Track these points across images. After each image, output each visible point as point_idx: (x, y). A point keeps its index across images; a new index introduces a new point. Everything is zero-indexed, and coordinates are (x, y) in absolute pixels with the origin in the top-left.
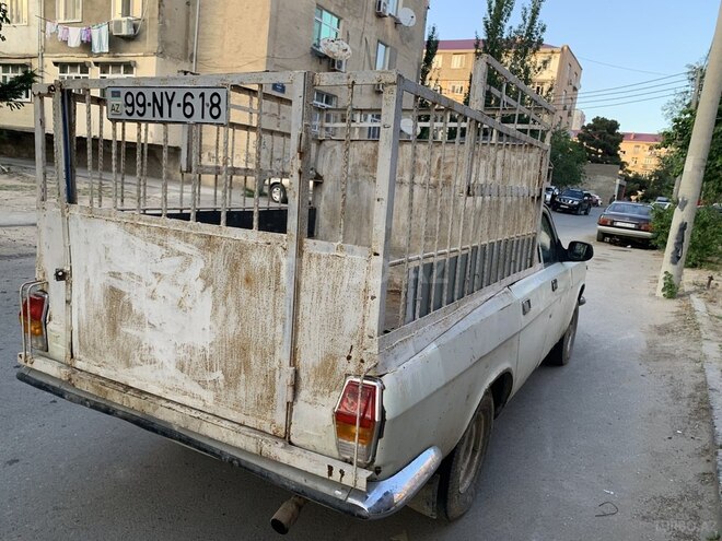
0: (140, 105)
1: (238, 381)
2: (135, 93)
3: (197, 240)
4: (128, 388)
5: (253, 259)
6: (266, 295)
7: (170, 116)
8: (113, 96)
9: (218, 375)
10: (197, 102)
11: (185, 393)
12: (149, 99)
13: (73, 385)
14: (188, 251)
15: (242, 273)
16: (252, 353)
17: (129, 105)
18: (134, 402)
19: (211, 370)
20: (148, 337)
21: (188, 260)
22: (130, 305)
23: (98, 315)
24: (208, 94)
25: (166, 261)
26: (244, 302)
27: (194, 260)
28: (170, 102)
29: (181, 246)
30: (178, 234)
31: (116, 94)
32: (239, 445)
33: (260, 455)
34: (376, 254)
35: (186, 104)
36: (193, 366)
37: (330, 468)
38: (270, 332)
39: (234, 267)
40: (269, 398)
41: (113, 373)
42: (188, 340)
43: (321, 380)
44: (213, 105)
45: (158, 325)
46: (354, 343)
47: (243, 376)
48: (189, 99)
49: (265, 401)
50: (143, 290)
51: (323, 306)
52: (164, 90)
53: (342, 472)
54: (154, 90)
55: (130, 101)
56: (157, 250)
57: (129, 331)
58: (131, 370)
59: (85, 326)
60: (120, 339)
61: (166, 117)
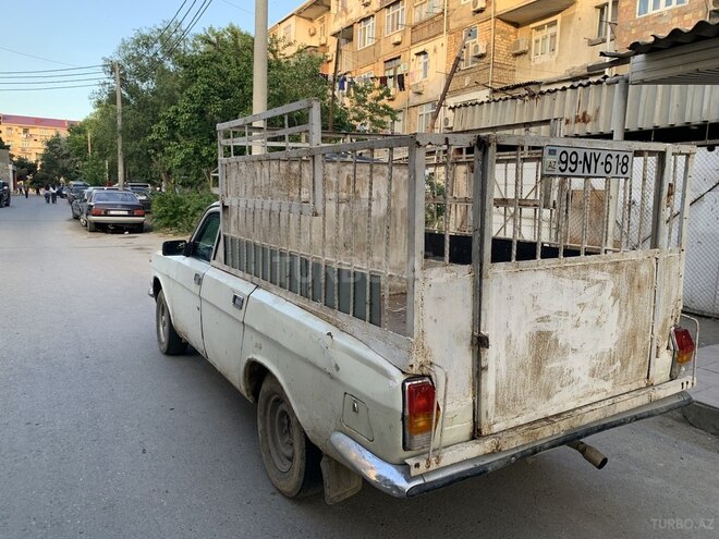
0: (572, 163)
1: (628, 362)
2: (570, 151)
3: (609, 267)
5: (641, 271)
6: (647, 294)
7: (595, 172)
8: (550, 154)
9: (618, 364)
12: (581, 158)
14: (602, 278)
15: (636, 282)
16: (638, 337)
17: (563, 163)
19: (614, 364)
20: (570, 361)
21: (603, 284)
22: (557, 340)
23: (522, 366)
24: (621, 156)
25: (587, 292)
26: (636, 303)
27: (607, 284)
28: (596, 161)
29: (598, 276)
30: (596, 266)
31: (552, 152)
32: (639, 404)
33: (651, 403)
34: (683, 250)
35: (607, 163)
37: (683, 385)
39: (631, 279)
40: (644, 363)
41: (533, 414)
42: (600, 349)
43: (661, 337)
44: (624, 164)
45: (579, 348)
46: (674, 307)
47: (631, 357)
48: (609, 159)
49: (642, 367)
50: (571, 322)
52: (593, 151)
53: (687, 382)
54: (584, 150)
55: (564, 159)
56: (581, 284)
57: (554, 365)
58: (550, 400)
59: (505, 384)
60: (543, 378)
61: (592, 173)
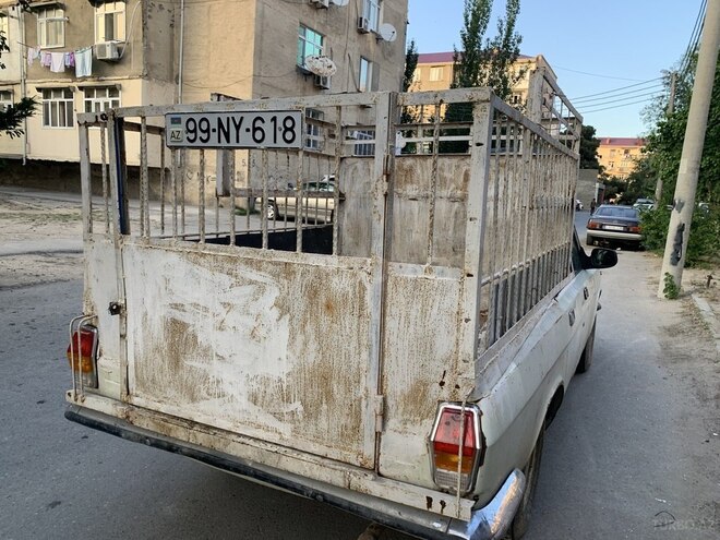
0: (203, 131)
1: (318, 412)
2: (197, 119)
3: (271, 267)
4: (192, 423)
5: (333, 285)
6: (349, 322)
7: (238, 141)
8: (172, 123)
9: (297, 406)
10: (268, 127)
11: (259, 427)
12: (214, 125)
13: (131, 423)
14: (260, 279)
15: (323, 299)
16: (334, 382)
17: (191, 132)
18: (201, 439)
19: (288, 401)
20: (216, 369)
21: (261, 288)
22: (195, 337)
23: (157, 349)
24: (280, 118)
25: (236, 291)
26: (324, 328)
27: (268, 288)
28: (238, 127)
29: (254, 275)
30: (249, 262)
31: (176, 121)
32: (324, 479)
33: (348, 489)
34: (469, 275)
35: (255, 129)
36: (267, 398)
37: (430, 500)
38: (354, 360)
39: (312, 293)
40: (354, 428)
41: (176, 408)
42: (261, 371)
43: (410, 407)
44: (287, 129)
45: (227, 357)
46: (447, 368)
47: (325, 406)
48: (258, 124)
49: (350, 432)
50: (210, 320)
51: (411, 330)
52: (230, 116)
53: (443, 504)
54: (219, 115)
55: (191, 128)
56: (226, 280)
57: (194, 364)
58: (196, 404)
59: (142, 360)
60: (183, 373)
61: (233, 143)
